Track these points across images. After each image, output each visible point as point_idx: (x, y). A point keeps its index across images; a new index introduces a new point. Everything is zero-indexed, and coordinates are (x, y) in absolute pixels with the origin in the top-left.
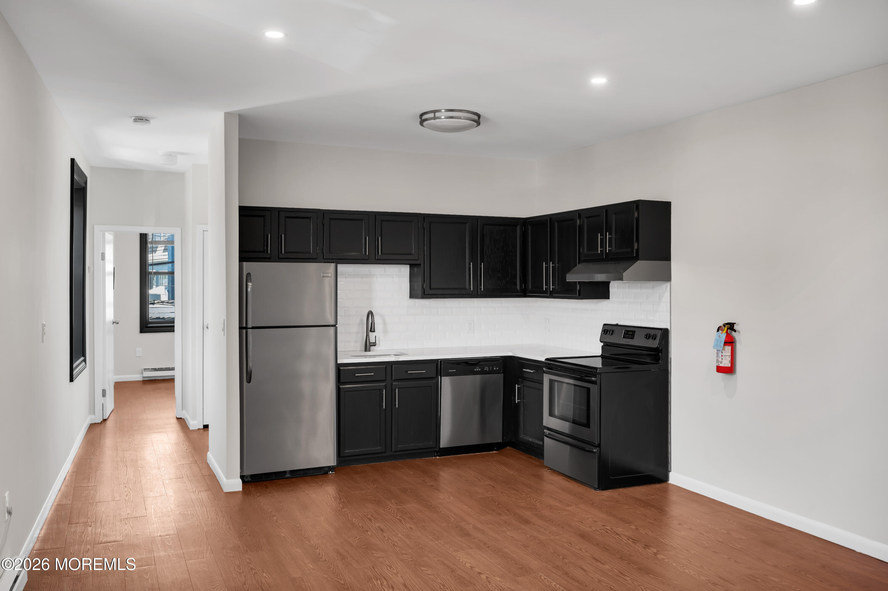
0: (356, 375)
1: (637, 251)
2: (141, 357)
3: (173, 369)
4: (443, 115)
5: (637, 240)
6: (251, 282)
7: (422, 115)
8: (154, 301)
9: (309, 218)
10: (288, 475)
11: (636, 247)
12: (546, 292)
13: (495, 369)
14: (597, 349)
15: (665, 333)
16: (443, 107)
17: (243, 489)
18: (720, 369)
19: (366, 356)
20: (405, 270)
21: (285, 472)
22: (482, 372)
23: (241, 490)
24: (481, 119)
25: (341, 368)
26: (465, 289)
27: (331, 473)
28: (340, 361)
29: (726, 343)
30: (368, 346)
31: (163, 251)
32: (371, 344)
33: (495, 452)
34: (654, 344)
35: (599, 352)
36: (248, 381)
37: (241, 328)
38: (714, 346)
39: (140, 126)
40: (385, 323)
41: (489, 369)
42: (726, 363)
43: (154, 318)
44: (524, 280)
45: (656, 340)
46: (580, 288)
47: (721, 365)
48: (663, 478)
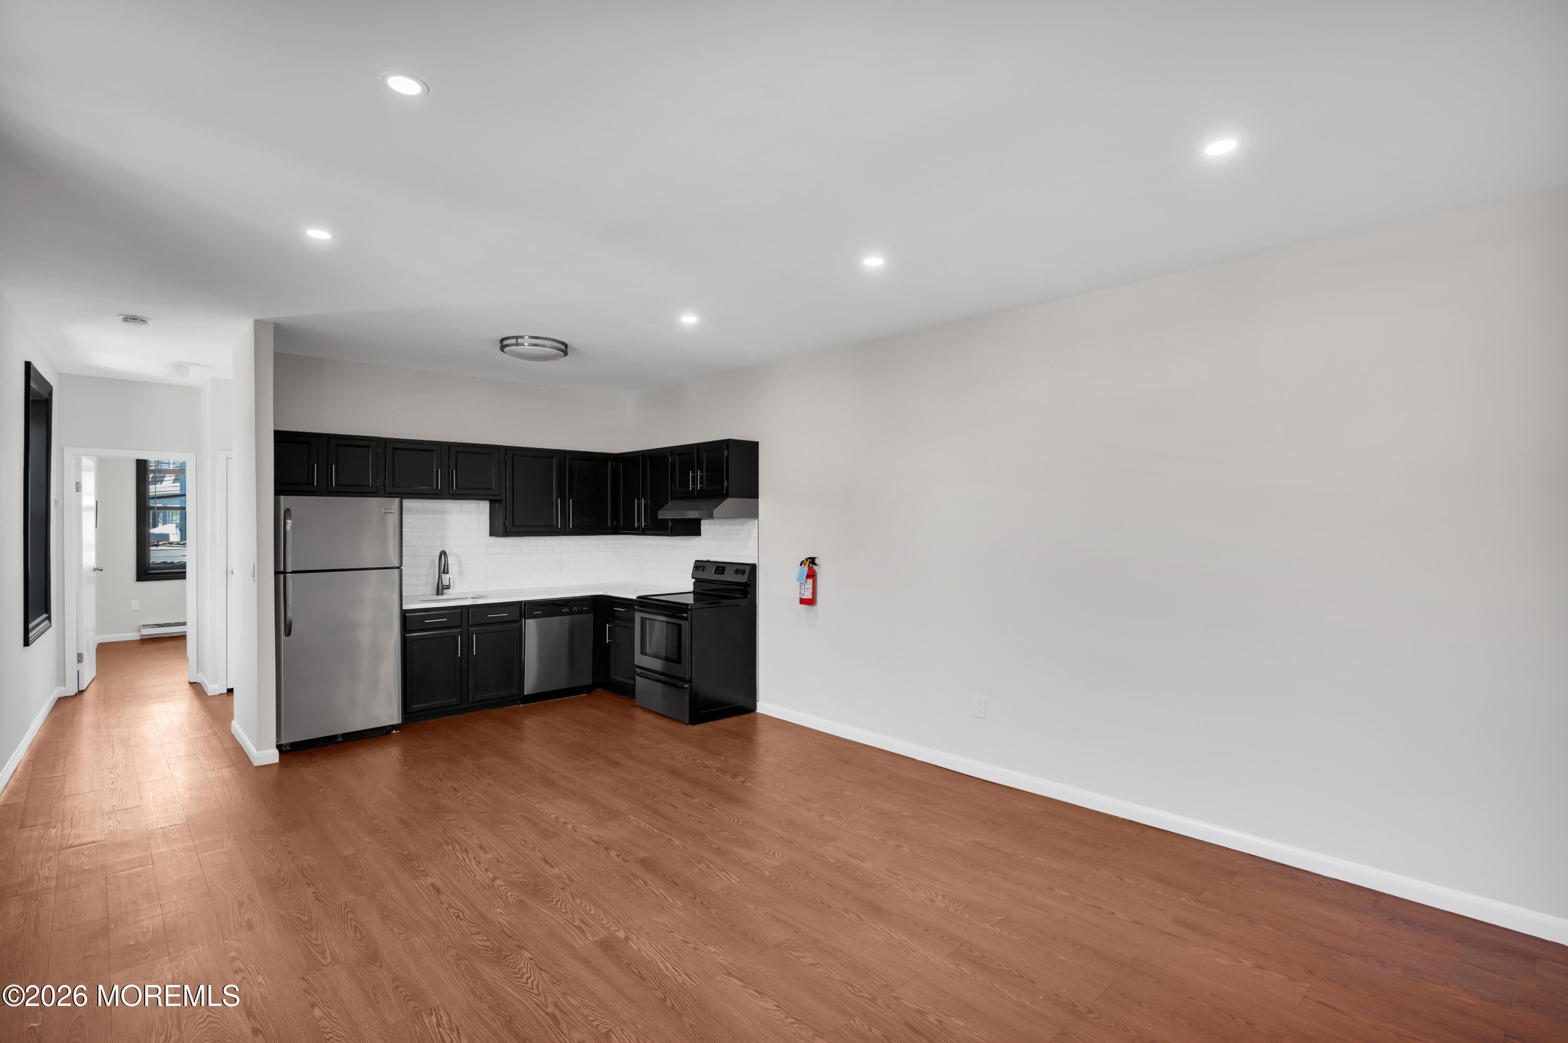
0: (426, 621)
1: (727, 488)
2: (137, 610)
3: (184, 624)
4: (526, 341)
5: (727, 478)
6: (291, 519)
7: (502, 340)
8: (158, 542)
9: (368, 447)
10: (340, 739)
11: (726, 484)
12: (638, 529)
13: (584, 609)
14: (688, 585)
15: (753, 568)
16: (526, 333)
17: (280, 759)
18: (803, 601)
19: (438, 601)
20: (485, 506)
21: (336, 736)
22: (571, 613)
23: (278, 761)
24: (568, 350)
25: (407, 615)
26: (552, 526)
27: (394, 732)
28: (405, 607)
29: (808, 576)
30: (441, 589)
31: (172, 481)
32: (444, 587)
33: (584, 695)
34: (743, 579)
35: (691, 589)
36: (287, 634)
37: (277, 573)
38: (798, 579)
39: (131, 326)
40: (460, 564)
41: (578, 608)
42: (808, 595)
43: (158, 563)
44: (615, 516)
45: (744, 576)
46: (672, 524)
47: (804, 597)
48: (750, 708)
